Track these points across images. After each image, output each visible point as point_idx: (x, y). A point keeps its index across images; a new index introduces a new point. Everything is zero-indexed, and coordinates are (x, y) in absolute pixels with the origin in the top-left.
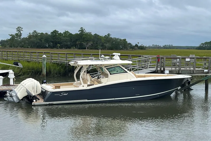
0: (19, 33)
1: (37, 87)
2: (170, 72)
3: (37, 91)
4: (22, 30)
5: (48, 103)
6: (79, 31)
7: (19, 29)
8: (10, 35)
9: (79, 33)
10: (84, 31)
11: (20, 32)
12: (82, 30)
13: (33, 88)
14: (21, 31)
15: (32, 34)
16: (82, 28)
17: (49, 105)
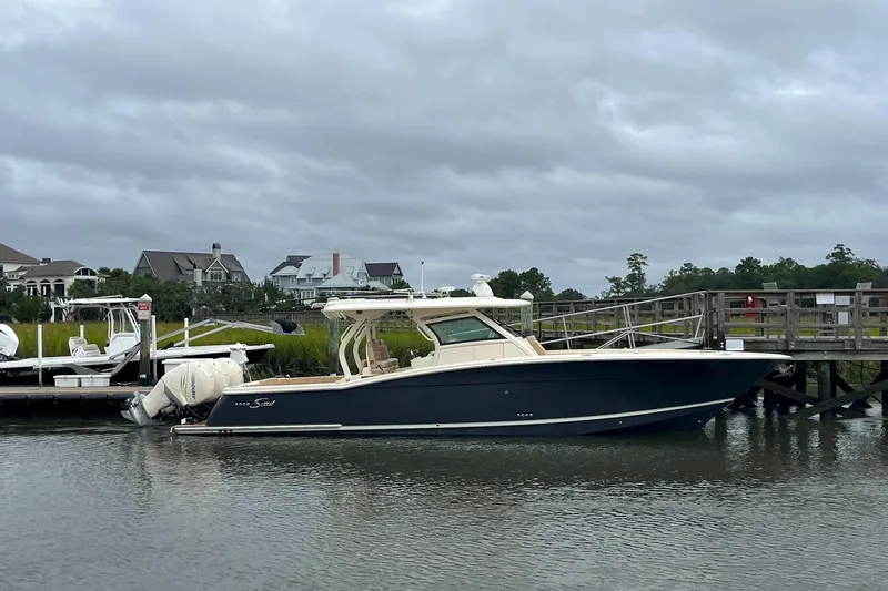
0: (636, 272)
1: (193, 378)
2: (750, 347)
3: (194, 393)
4: (644, 263)
5: (216, 429)
6: (827, 258)
7: (636, 261)
8: (611, 280)
9: (827, 263)
10: (850, 256)
11: (639, 269)
12: (840, 254)
13: (183, 383)
14: (642, 266)
15: (678, 274)
16: (839, 246)
17: (219, 435)
